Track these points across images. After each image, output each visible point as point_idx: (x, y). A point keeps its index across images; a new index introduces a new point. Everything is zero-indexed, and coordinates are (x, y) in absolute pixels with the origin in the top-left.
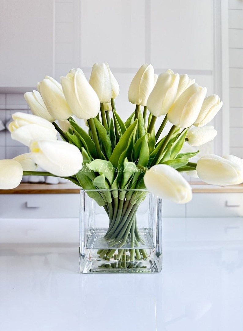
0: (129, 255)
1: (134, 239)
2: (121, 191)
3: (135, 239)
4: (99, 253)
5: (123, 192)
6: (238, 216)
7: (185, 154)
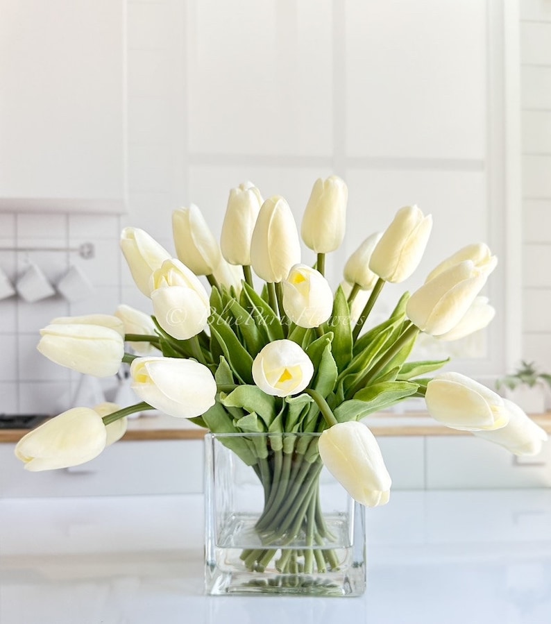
0: (303, 563)
1: (314, 530)
2: (285, 437)
3: (316, 532)
4: (243, 557)
5: (291, 438)
6: (541, 487)
7: (421, 364)
